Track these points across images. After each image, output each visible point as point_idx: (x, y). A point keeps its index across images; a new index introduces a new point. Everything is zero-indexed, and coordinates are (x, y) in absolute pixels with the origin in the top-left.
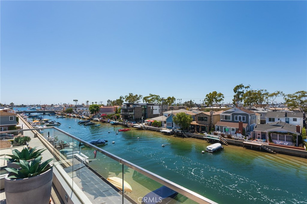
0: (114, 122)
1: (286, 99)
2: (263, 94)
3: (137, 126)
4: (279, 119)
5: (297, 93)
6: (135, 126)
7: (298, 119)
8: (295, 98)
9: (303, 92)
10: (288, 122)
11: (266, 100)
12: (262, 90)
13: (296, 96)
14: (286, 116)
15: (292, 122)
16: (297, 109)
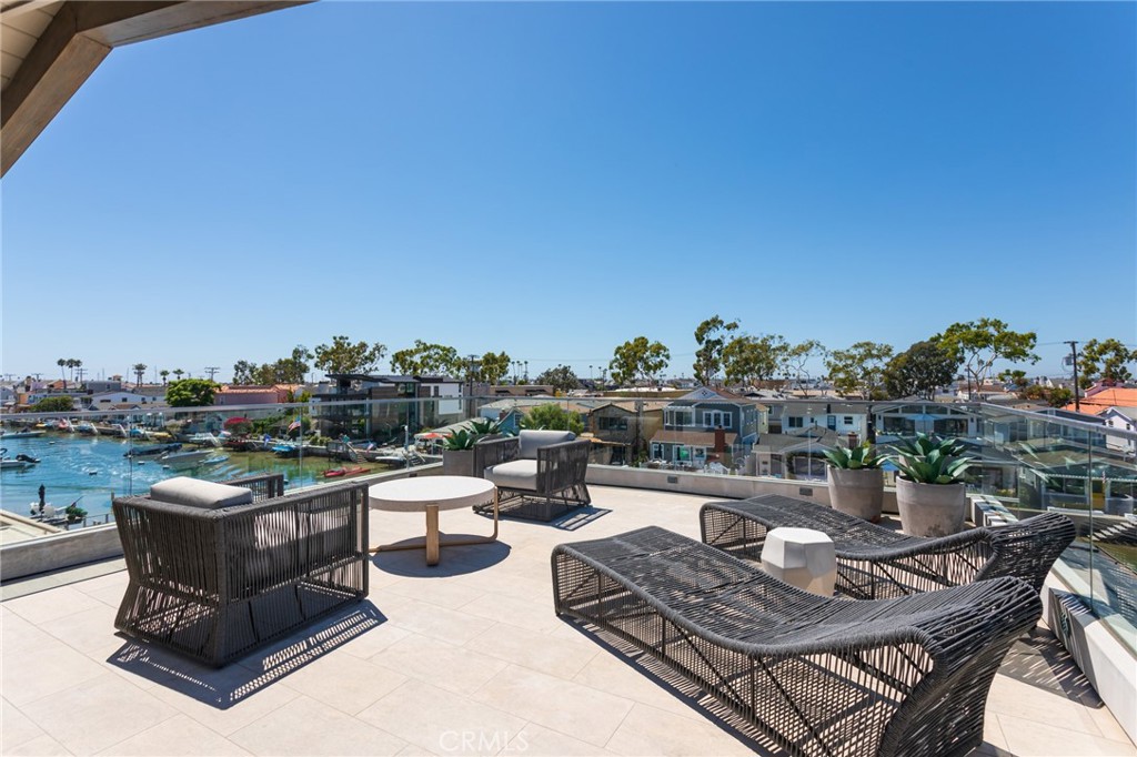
0: (290, 448)
1: (829, 364)
2: (774, 350)
3: (388, 455)
4: (812, 420)
5: (856, 346)
6: (382, 455)
7: (855, 417)
8: (849, 362)
9: (868, 344)
10: (833, 428)
11: (783, 367)
12: (772, 337)
13: (853, 357)
14: (829, 411)
15: (841, 426)
16: (857, 393)
